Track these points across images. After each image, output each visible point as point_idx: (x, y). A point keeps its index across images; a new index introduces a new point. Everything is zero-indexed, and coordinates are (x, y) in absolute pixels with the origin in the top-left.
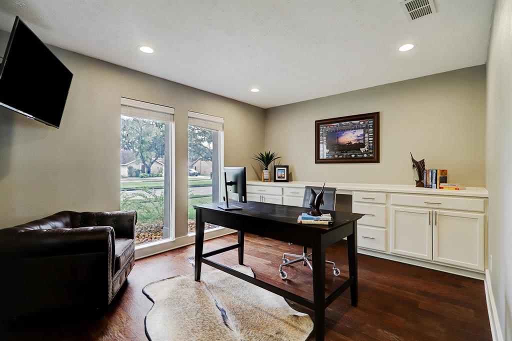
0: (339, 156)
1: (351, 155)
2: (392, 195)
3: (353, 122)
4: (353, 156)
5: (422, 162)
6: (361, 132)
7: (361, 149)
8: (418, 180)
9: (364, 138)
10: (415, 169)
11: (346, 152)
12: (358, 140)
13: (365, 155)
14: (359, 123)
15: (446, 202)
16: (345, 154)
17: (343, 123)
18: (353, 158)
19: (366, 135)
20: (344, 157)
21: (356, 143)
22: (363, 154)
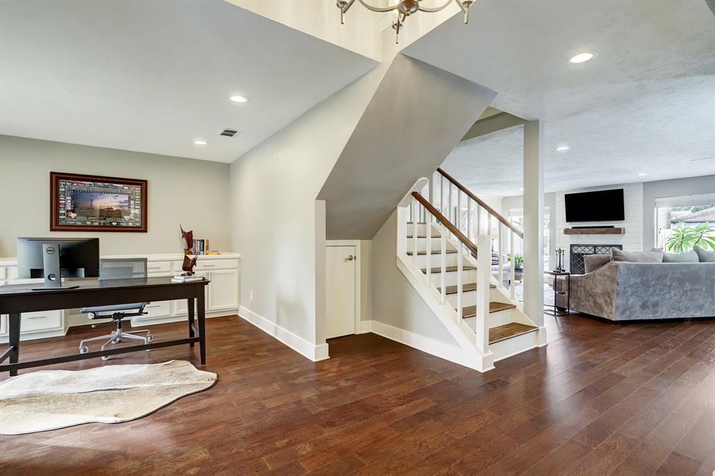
0: (92, 222)
1: (111, 223)
2: (176, 262)
3: (114, 185)
4: (114, 224)
5: (191, 232)
6: (126, 198)
7: (125, 217)
8: (187, 248)
9: (130, 205)
10: (184, 240)
11: (105, 219)
12: (121, 206)
13: (130, 224)
14: (123, 188)
15: (218, 264)
16: (103, 221)
17: (100, 184)
18: (115, 227)
19: (132, 202)
20: (102, 224)
21: (119, 210)
22: (128, 222)
